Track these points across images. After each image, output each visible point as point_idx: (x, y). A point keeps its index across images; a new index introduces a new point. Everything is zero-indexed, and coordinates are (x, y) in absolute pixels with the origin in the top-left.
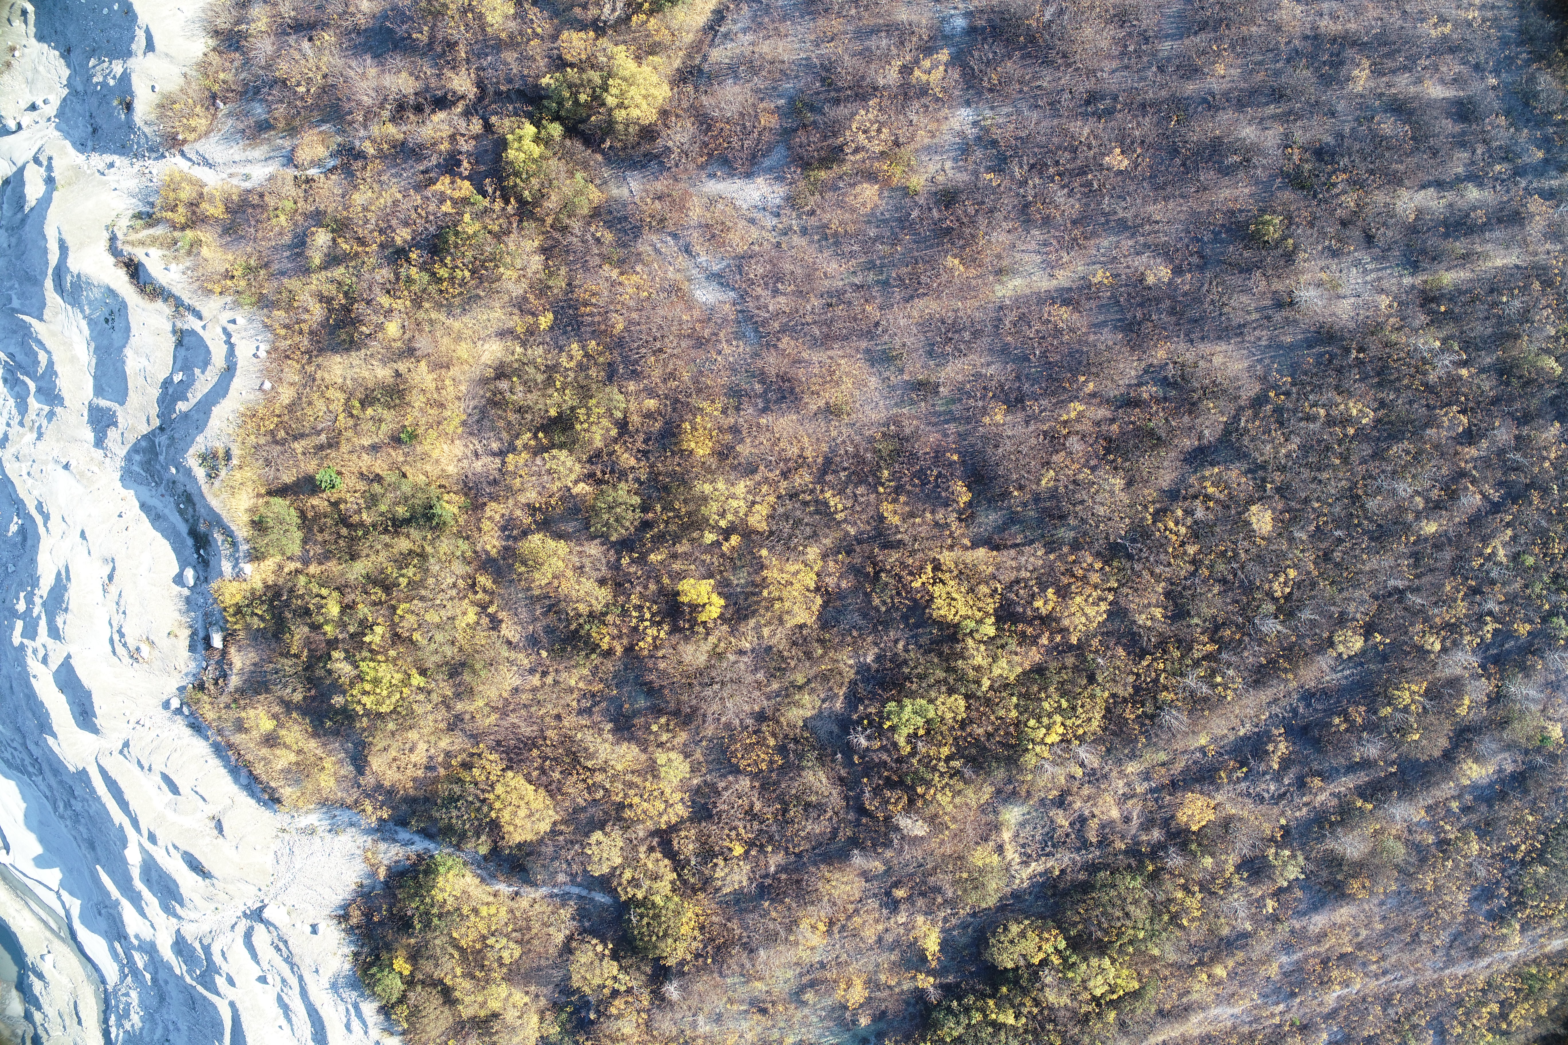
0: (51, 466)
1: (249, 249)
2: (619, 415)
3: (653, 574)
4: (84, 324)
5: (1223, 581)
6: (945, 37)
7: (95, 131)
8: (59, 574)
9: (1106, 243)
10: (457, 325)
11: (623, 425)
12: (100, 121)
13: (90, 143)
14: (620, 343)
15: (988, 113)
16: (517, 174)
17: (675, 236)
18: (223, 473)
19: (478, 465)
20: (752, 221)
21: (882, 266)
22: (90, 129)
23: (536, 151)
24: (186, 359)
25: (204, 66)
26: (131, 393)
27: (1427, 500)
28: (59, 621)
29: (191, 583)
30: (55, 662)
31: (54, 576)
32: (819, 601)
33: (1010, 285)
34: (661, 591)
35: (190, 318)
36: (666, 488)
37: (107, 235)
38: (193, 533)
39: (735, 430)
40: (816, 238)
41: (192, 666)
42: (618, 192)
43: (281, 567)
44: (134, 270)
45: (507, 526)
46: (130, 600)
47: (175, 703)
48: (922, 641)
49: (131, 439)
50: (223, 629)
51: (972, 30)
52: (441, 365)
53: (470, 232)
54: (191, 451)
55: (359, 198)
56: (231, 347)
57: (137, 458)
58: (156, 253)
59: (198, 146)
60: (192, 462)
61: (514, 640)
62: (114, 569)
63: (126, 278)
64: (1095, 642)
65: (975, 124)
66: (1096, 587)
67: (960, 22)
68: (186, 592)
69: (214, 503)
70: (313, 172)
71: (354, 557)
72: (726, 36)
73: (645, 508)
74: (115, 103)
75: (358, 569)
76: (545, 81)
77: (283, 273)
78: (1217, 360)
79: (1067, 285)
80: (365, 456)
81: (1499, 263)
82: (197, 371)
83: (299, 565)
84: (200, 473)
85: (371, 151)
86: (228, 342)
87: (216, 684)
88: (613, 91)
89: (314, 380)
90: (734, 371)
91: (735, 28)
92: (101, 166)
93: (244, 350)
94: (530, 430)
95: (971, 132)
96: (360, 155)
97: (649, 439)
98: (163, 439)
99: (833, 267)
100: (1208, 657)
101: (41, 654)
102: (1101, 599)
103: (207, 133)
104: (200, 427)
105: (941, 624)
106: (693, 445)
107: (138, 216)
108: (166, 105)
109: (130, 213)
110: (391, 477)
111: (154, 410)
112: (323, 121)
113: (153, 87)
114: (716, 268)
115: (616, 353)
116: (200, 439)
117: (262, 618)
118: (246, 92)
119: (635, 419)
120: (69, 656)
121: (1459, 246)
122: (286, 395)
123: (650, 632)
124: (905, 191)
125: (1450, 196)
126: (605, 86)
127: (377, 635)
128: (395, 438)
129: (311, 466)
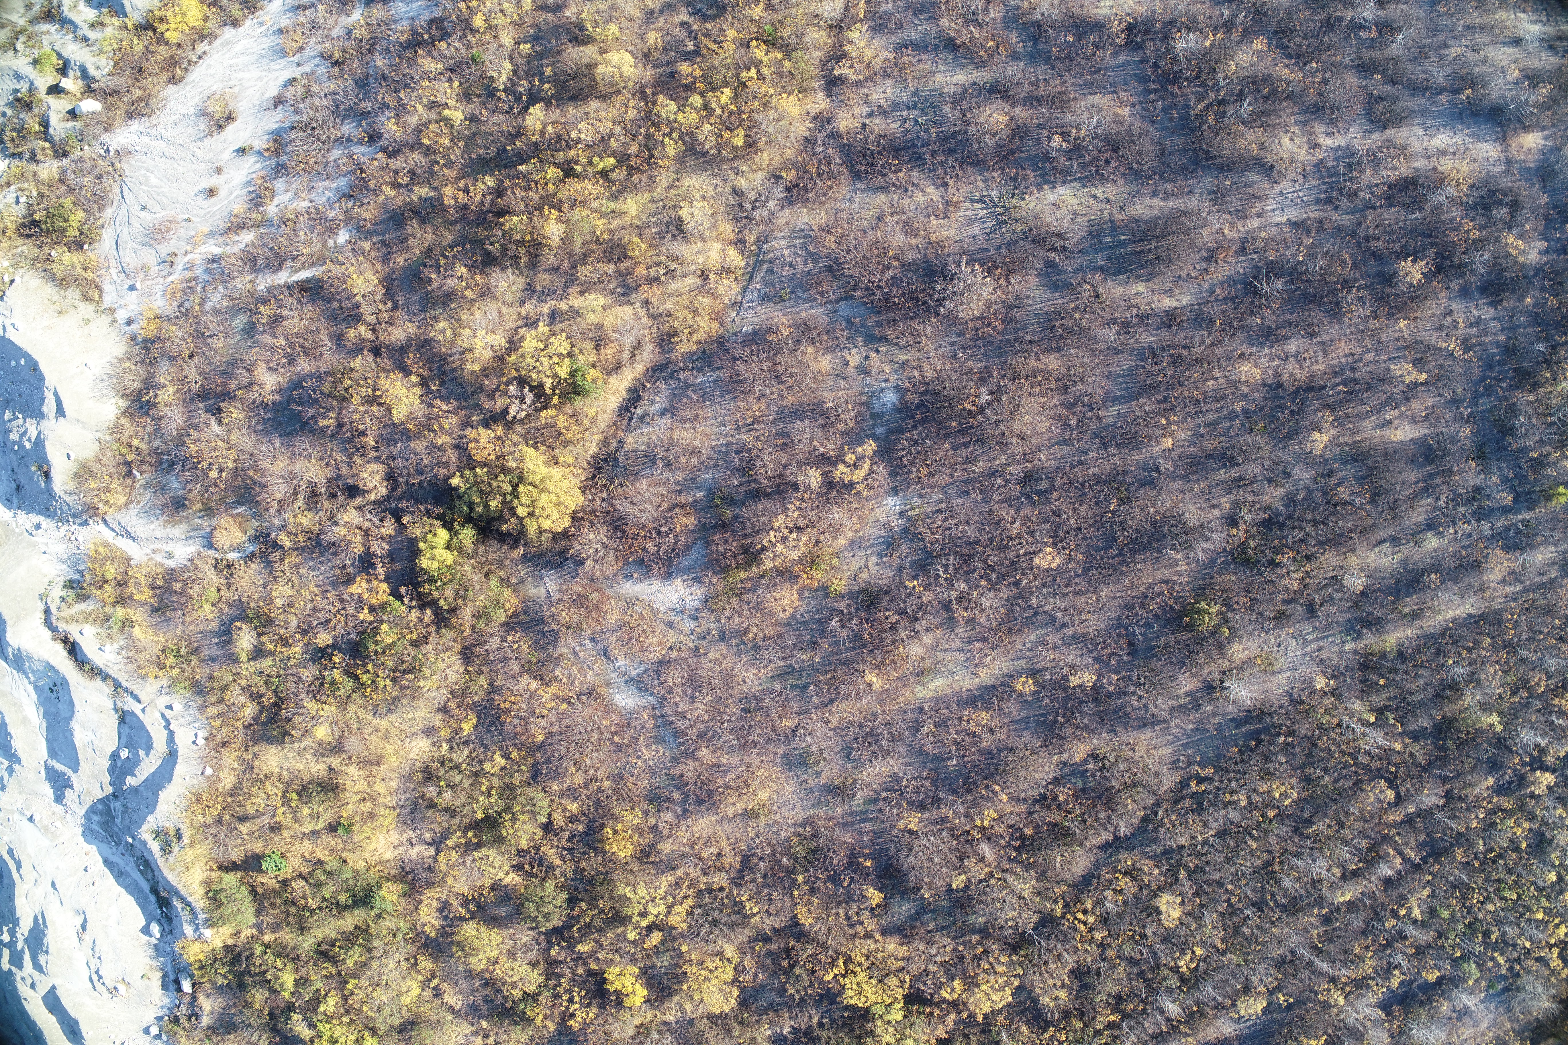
0: (16, 816)
1: (178, 632)
2: (543, 820)
3: (581, 959)
4: (30, 688)
5: (1130, 960)
6: (874, 416)
7: (18, 488)
8: (36, 918)
9: (1033, 637)
10: (383, 723)
11: (548, 827)
12: (23, 481)
13: (15, 500)
14: (541, 746)
15: (917, 501)
16: (432, 580)
17: (593, 640)
18: (176, 849)
19: (414, 852)
20: (670, 625)
21: (802, 670)
22: (14, 486)
23: (449, 557)
24: (130, 737)
25: (116, 429)
26: (82, 763)
27: (1344, 868)
28: (42, 960)
29: (158, 935)
30: (43, 989)
31: (32, 919)
32: (736, 993)
33: (931, 686)
34: (590, 973)
35: (129, 699)
36: (591, 882)
37: (41, 606)
38: (155, 891)
39: (655, 830)
40: (734, 642)
41: (166, 1001)
42: (534, 591)
43: (239, 932)
45: (444, 907)
46: (103, 947)
47: (154, 1031)
48: (836, 1015)
49: (88, 802)
50: (191, 976)
51: (903, 409)
52: (372, 762)
53: (389, 641)
54: (144, 827)
55: (282, 592)
56: (171, 734)
57: (96, 818)
58: (89, 630)
59: (119, 516)
60: (145, 834)
61: (457, 1008)
62: (85, 920)
63: (65, 653)
64: (1000, 1018)
65: (902, 514)
66: (1002, 974)
67: (890, 397)
68: (154, 941)
69: (171, 877)
70: (233, 556)
71: (302, 929)
72: (642, 418)
73: (572, 901)
74: (34, 468)
75: (307, 943)
76: (455, 481)
77: (213, 660)
78: (1141, 751)
79: (989, 683)
80: (306, 843)
81: (1451, 614)
82: (142, 753)
83: (255, 932)
84: (155, 847)
85: (288, 544)
86: (167, 727)
87: (189, 1019)
88: (525, 500)
89: (252, 768)
90: (654, 775)
91: (652, 410)
92: (29, 526)
93: (183, 738)
94: (459, 830)
95: (897, 523)
96: (277, 546)
97: (574, 836)
98: (116, 805)
99: (750, 675)
100: (1110, 1026)
101: (29, 981)
102: (1008, 984)
103: (126, 505)
104: (151, 807)
105: (853, 1008)
106: (615, 849)
107: (70, 584)
108: (83, 473)
109: (61, 580)
110: (332, 864)
111: (107, 779)
112: (239, 503)
113: (68, 456)
114: (634, 673)
115: (538, 755)
116: (151, 818)
117: (224, 976)
118: (161, 463)
119: (559, 819)
120: (54, 988)
121: (1409, 604)
122: (228, 781)
123: (578, 1013)
124: (825, 590)
125: (1406, 550)
126: (515, 493)
127: (331, 1004)
128: (332, 828)
129: (257, 847)
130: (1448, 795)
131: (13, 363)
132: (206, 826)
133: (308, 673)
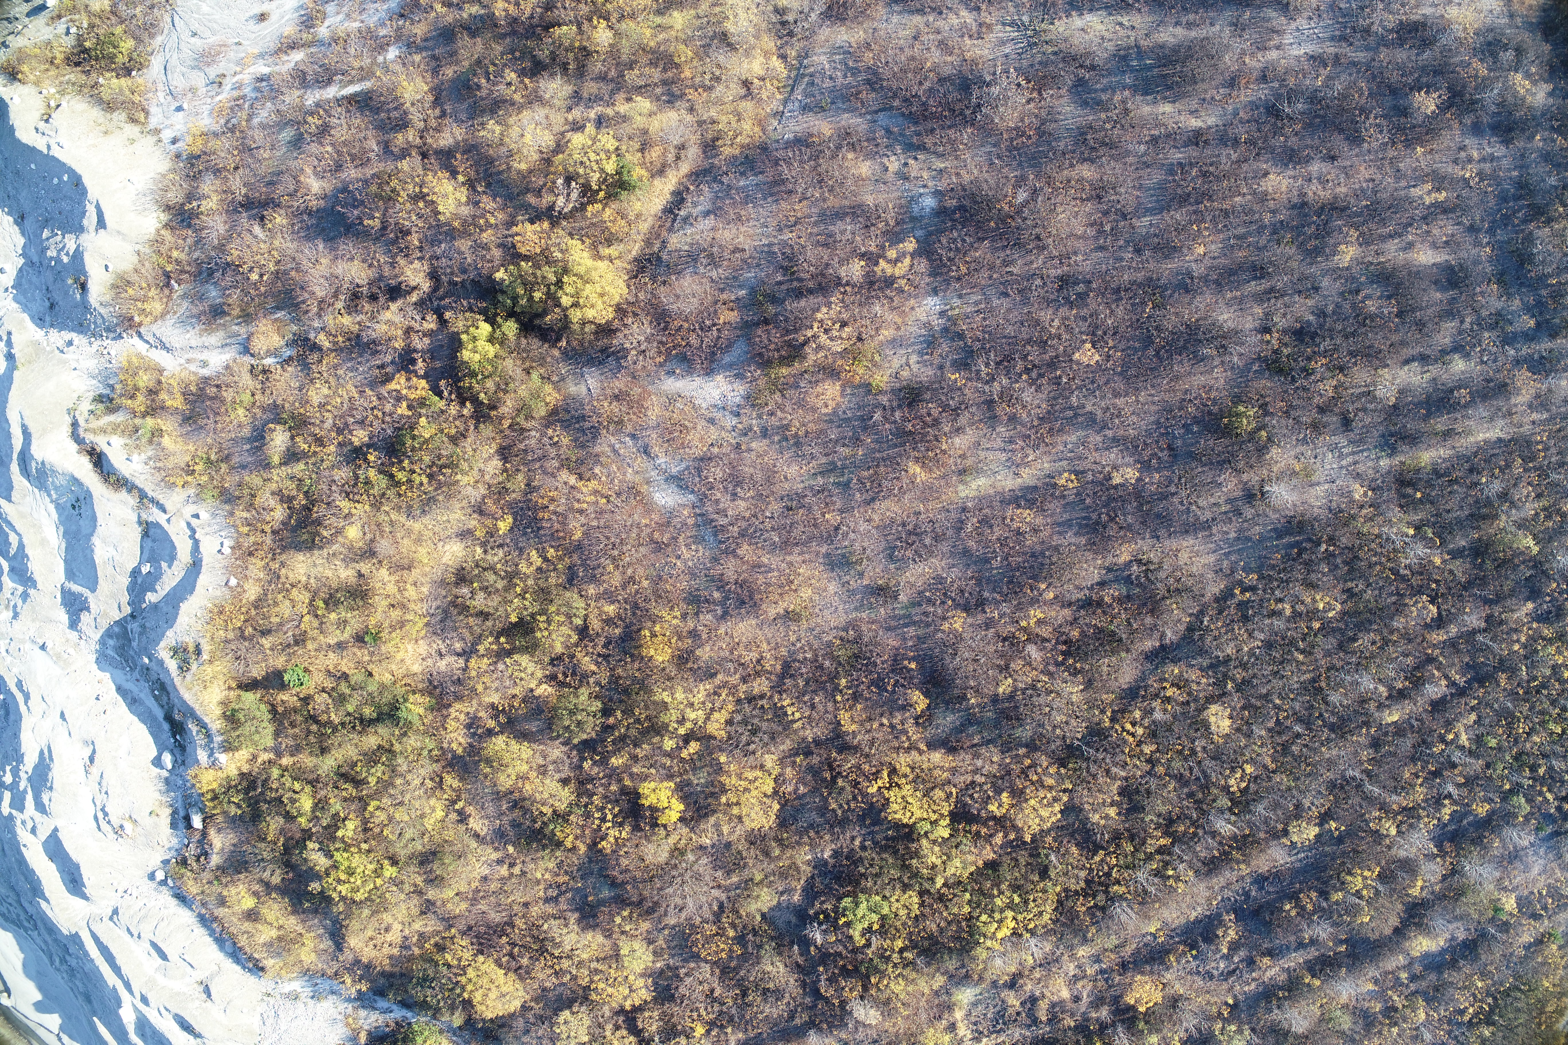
0: (28, 646)
1: (209, 440)
2: (579, 622)
3: (614, 775)
4: (52, 508)
5: (1179, 778)
6: (913, 219)
7: (52, 306)
8: (42, 753)
9: (1073, 438)
10: (417, 526)
11: (583, 632)
12: (57, 297)
13: (48, 319)
14: (579, 547)
15: (956, 302)
16: (473, 374)
17: (633, 436)
18: (194, 666)
19: (442, 665)
20: (712, 421)
21: (844, 467)
22: (47, 304)
23: (491, 350)
24: (152, 550)
25: (157, 242)
26: (100, 581)
27: (1391, 688)
28: (45, 797)
29: (170, 766)
30: (44, 833)
31: (37, 754)
32: (776, 807)
33: (974, 485)
34: (624, 791)
35: (155, 510)
36: (626, 691)
37: (68, 420)
38: (169, 718)
39: (694, 634)
40: (776, 438)
41: (175, 842)
42: (575, 389)
43: (255, 757)
44: (98, 459)
45: (472, 723)
46: (111, 780)
47: (160, 875)
48: (879, 837)
49: (104, 625)
50: (202, 811)
51: (941, 212)
52: (403, 567)
53: (427, 436)
54: (162, 644)
55: (317, 394)
56: (196, 543)
57: (111, 642)
58: (117, 441)
59: (155, 328)
60: (163, 653)
61: (482, 834)
62: (94, 751)
63: (90, 466)
64: (1049, 839)
65: (942, 314)
66: (1051, 788)
67: (929, 202)
68: (165, 774)
69: (187, 696)
70: (269, 361)
71: (324, 751)
72: (685, 220)
73: (606, 712)
74: (70, 281)
75: (328, 764)
76: (500, 275)
77: (244, 467)
78: (1184, 557)
79: (1031, 484)
80: (331, 655)
81: (1481, 437)
82: (164, 565)
83: (272, 756)
84: (172, 665)
85: (327, 344)
86: (192, 537)
87: (198, 860)
88: (569, 289)
89: (279, 577)
90: (694, 576)
91: (695, 212)
92: (61, 344)
93: (209, 546)
94: (491, 634)
95: (938, 323)
96: (315, 347)
97: (610, 643)
98: (134, 626)
99: (793, 470)
100: (1161, 851)
101: (30, 825)
102: (1055, 800)
103: (163, 315)
104: (171, 621)
105: (898, 826)
106: (652, 652)
107: (99, 399)
108: (121, 285)
109: (91, 395)
110: (357, 677)
111: (125, 598)
112: (278, 308)
113: (106, 267)
114: (674, 470)
115: (575, 557)
116: (170, 633)
117: (238, 806)
118: (200, 273)
119: (595, 624)
120: (56, 830)
121: (1440, 423)
122: (252, 592)
123: (611, 832)
124: (867, 387)
125: (1434, 370)
126: (559, 284)
127: (349, 829)
128: (359, 639)
129: (279, 662)
130: (1489, 619)
131: (56, 181)
132: (227, 641)
133: (342, 474)
